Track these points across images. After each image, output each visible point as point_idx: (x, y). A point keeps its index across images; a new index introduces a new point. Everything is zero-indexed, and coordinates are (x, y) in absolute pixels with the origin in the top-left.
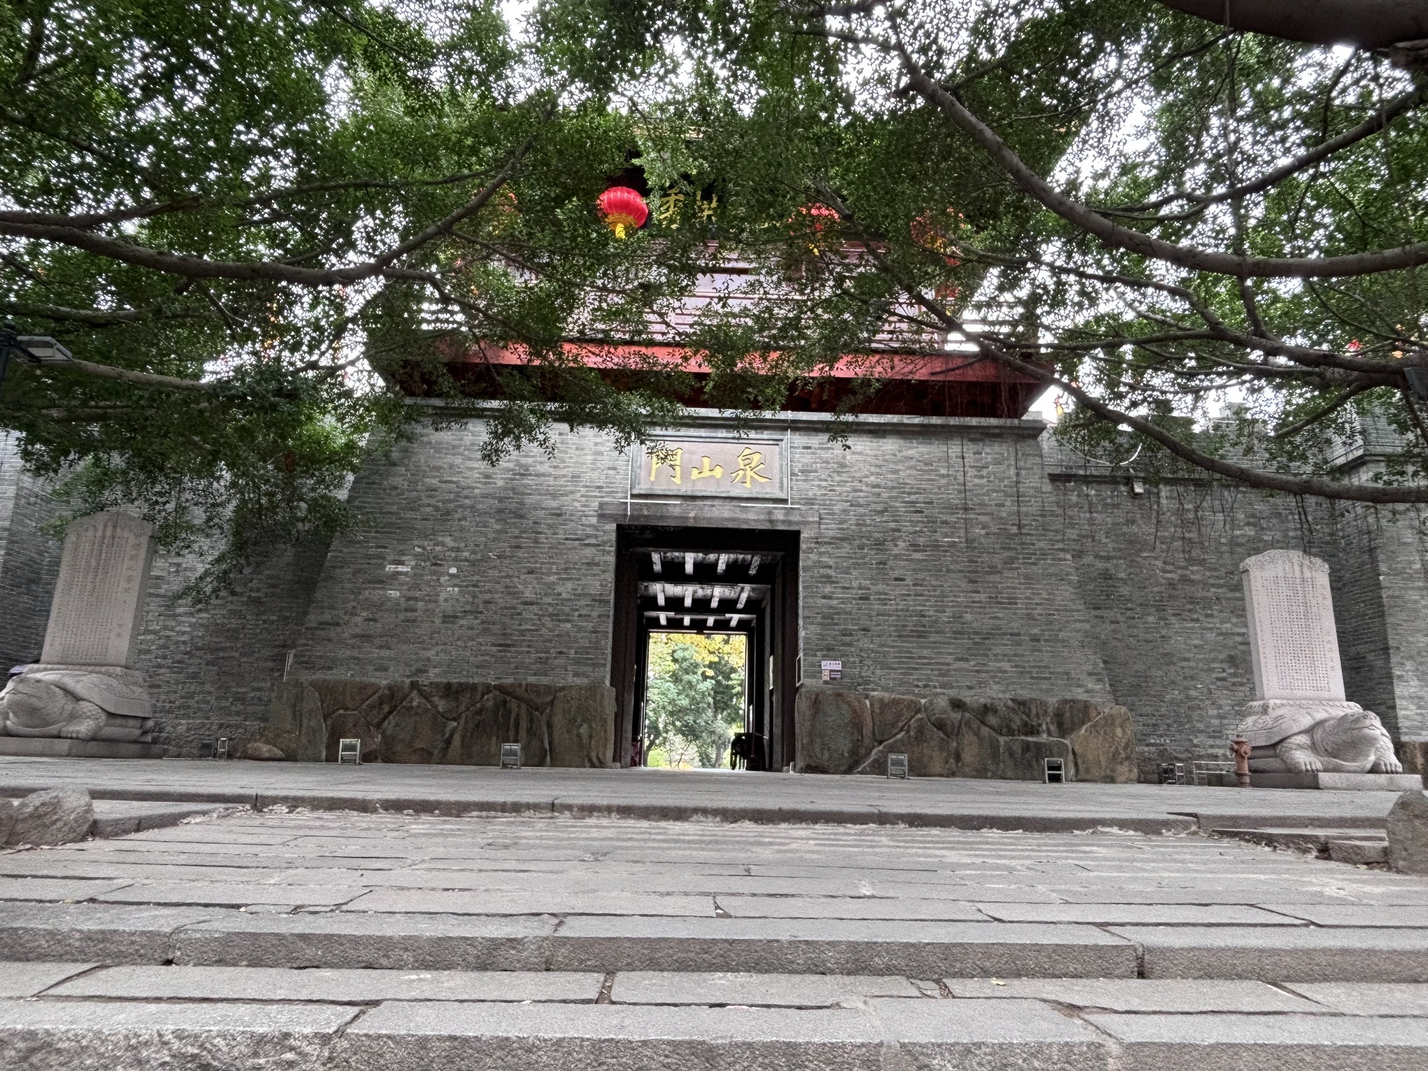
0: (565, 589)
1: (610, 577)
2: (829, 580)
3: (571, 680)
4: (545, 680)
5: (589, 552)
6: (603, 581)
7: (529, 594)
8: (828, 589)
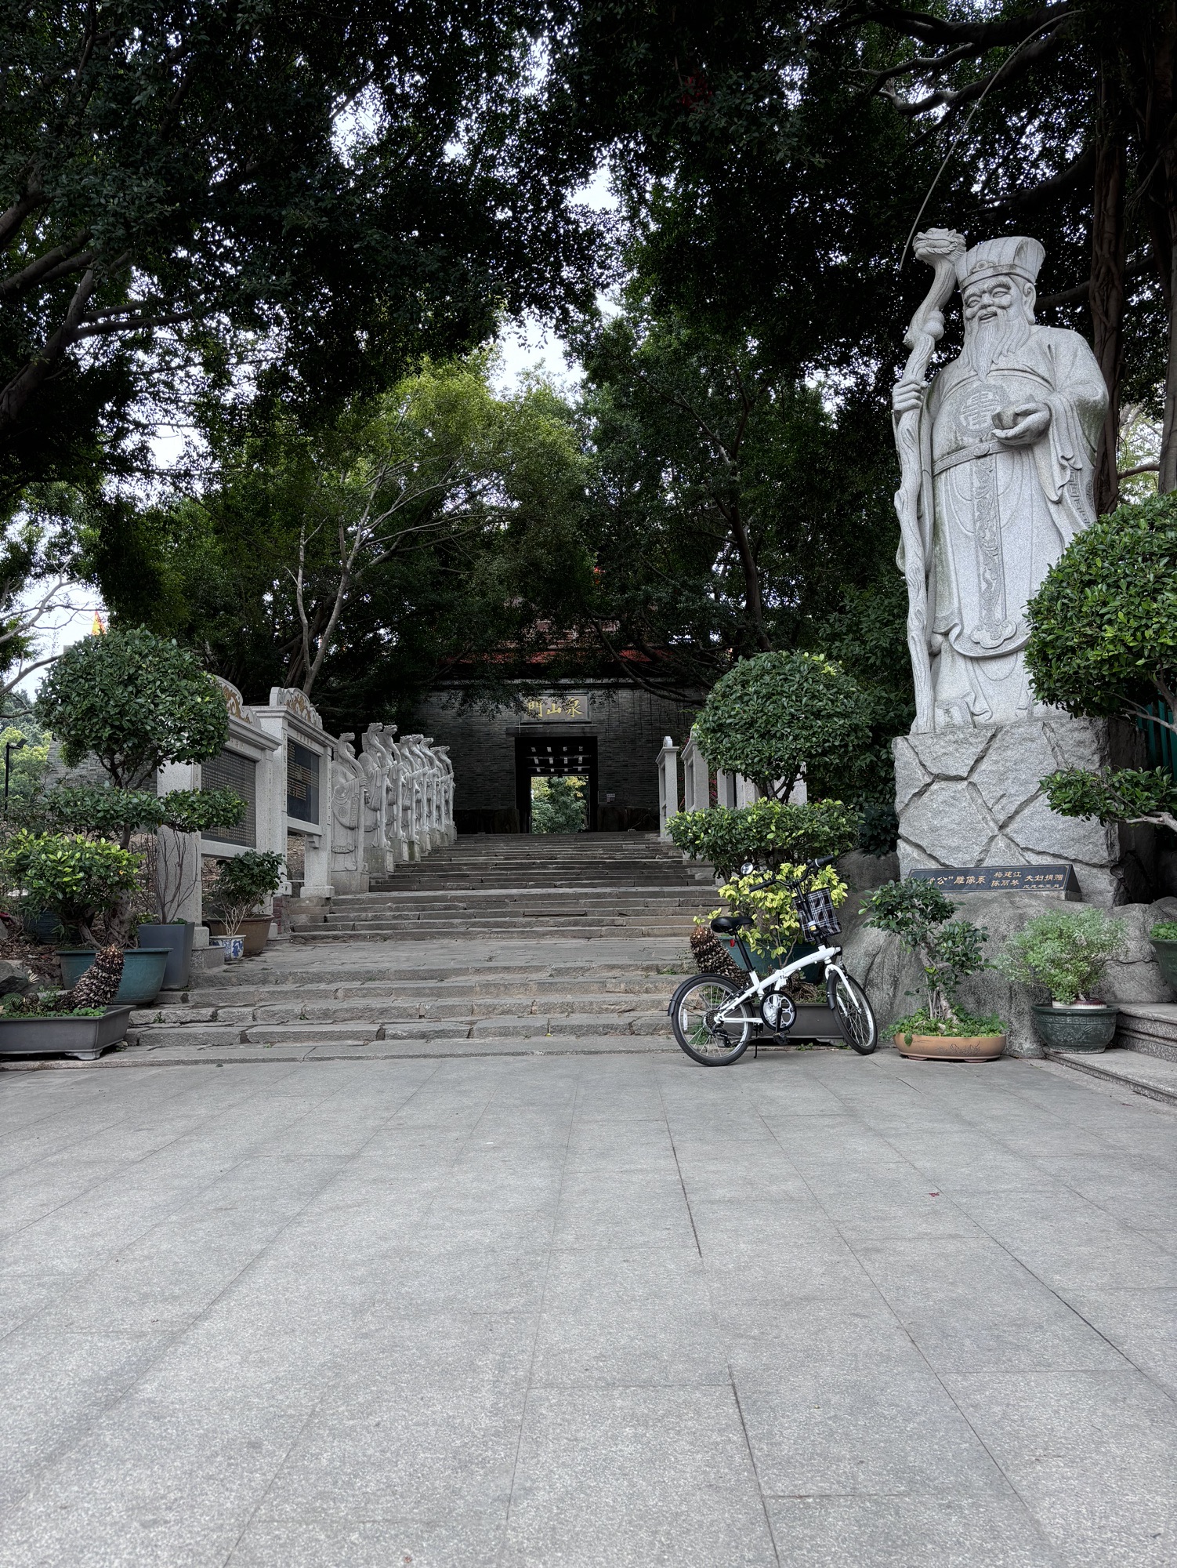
0: (495, 768)
1: (514, 761)
2: (610, 758)
3: (501, 807)
4: (489, 808)
5: (503, 751)
6: (510, 764)
7: (479, 771)
8: (610, 762)
